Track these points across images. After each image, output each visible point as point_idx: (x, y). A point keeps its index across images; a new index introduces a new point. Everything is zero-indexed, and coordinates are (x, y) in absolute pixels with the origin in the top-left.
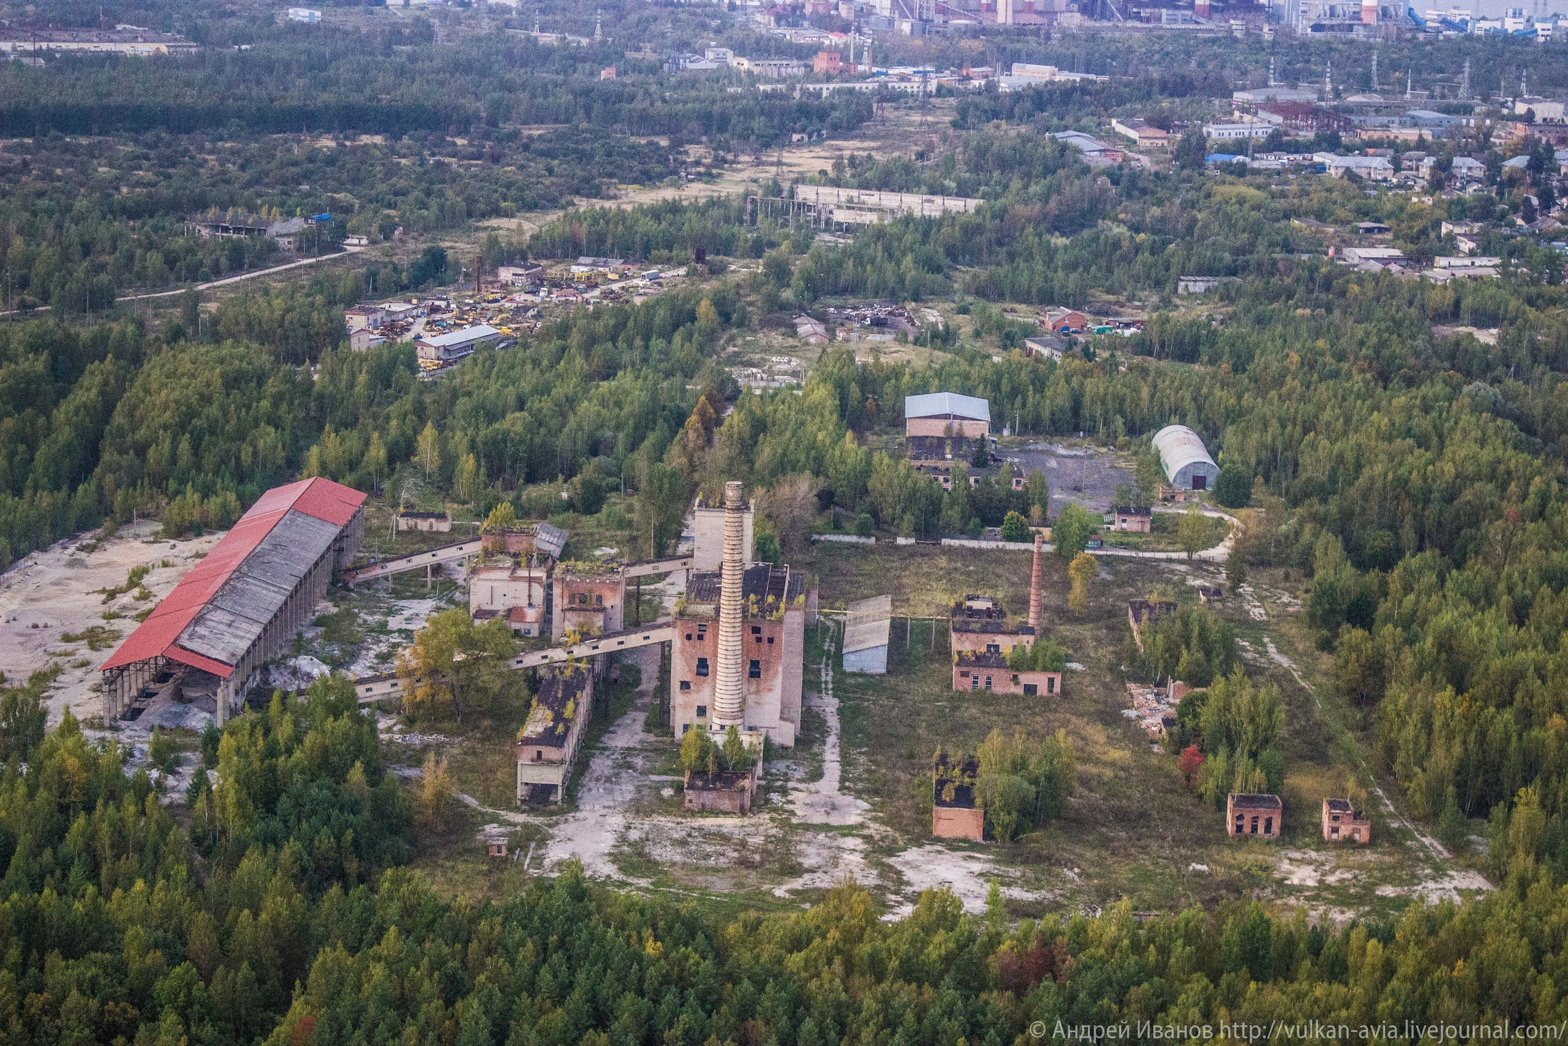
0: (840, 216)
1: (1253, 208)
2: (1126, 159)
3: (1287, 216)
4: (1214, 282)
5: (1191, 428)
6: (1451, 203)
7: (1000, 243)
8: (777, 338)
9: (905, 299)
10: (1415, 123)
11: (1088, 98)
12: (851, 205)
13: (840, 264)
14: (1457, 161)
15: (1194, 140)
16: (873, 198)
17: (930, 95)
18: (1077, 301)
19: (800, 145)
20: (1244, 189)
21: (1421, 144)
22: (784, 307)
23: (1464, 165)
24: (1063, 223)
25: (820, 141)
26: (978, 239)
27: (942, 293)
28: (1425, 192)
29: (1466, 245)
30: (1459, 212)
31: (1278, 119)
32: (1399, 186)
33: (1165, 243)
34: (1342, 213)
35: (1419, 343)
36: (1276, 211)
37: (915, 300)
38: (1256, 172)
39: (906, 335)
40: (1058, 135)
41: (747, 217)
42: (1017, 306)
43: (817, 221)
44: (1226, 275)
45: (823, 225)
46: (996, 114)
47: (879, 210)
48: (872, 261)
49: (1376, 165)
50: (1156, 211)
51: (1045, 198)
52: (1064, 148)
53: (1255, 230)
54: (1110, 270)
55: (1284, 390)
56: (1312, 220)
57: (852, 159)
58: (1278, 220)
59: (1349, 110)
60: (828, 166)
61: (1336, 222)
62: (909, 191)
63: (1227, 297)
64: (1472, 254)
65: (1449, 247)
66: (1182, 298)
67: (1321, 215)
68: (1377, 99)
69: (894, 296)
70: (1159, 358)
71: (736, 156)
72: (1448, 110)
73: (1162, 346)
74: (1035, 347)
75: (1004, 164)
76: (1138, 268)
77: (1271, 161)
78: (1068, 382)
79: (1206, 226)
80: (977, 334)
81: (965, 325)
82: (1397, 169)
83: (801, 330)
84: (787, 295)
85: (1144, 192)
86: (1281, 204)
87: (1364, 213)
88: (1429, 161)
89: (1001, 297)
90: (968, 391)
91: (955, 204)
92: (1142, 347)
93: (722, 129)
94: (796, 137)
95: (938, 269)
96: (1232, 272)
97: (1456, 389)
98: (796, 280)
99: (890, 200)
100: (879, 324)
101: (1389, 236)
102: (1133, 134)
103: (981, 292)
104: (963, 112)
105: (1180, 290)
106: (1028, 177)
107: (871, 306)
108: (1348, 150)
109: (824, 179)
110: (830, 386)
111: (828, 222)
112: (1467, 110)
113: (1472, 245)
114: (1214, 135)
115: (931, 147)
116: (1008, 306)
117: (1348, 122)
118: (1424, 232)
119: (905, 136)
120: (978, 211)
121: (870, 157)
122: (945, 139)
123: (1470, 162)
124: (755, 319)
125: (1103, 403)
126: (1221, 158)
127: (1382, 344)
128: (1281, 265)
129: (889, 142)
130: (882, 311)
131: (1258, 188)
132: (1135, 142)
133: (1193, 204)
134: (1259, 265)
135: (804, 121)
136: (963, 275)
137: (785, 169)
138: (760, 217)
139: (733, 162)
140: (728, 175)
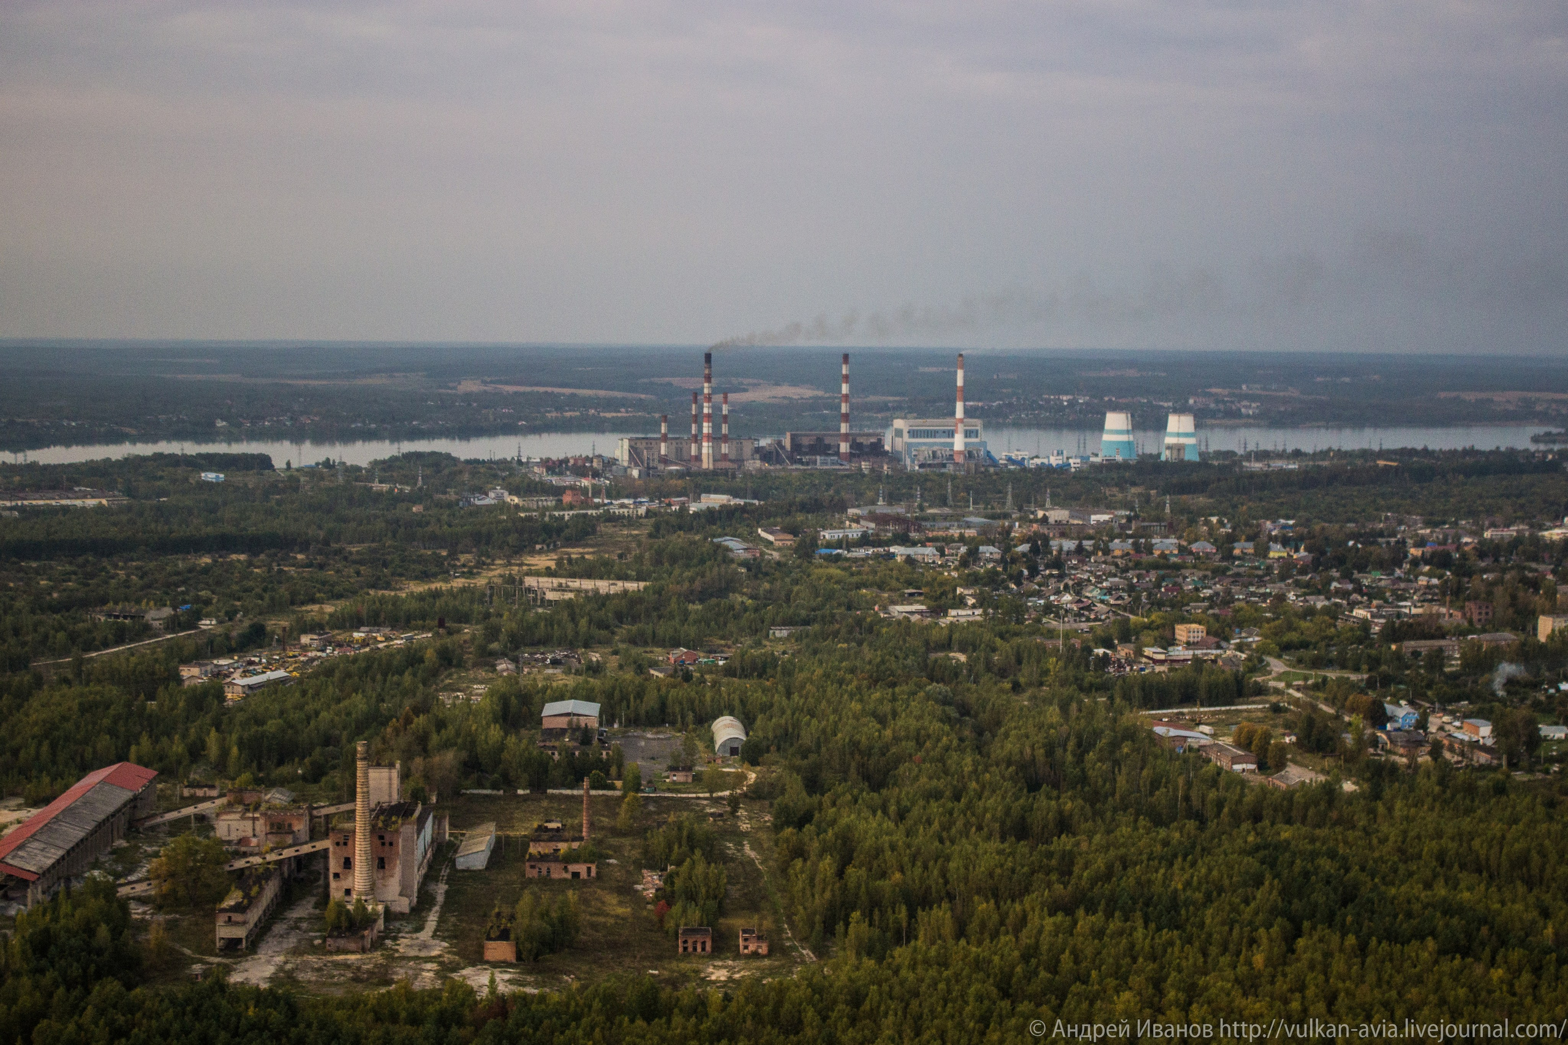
0: (550, 596)
1: (837, 582)
2: (762, 554)
3: (858, 587)
4: (793, 629)
5: (737, 718)
6: (969, 575)
7: (656, 609)
8: (482, 674)
9: (578, 647)
10: (969, 526)
11: (746, 515)
12: (560, 588)
13: (536, 625)
14: (982, 548)
15: (808, 540)
16: (575, 584)
17: (641, 517)
18: (693, 645)
19: (540, 552)
20: (834, 571)
21: (962, 539)
22: (493, 654)
23: (989, 551)
24: (702, 596)
25: (554, 550)
26: (639, 606)
27: (606, 642)
28: (956, 569)
29: (971, 601)
30: (972, 580)
31: (873, 525)
32: (941, 566)
33: (766, 606)
34: (894, 583)
35: (909, 662)
36: (850, 584)
37: (585, 647)
38: (847, 559)
39: (570, 669)
40: (715, 540)
41: (487, 599)
42: (655, 649)
43: (535, 600)
44: (802, 625)
45: (539, 603)
46: (680, 528)
47: (578, 591)
48: (559, 623)
49: (927, 553)
50: (767, 586)
51: (692, 580)
52: (718, 546)
53: (830, 596)
54: (725, 624)
55: (804, 692)
56: (875, 589)
57: (570, 560)
58: (851, 590)
59: (926, 519)
60: (552, 565)
61: (891, 590)
62: (601, 578)
63: (799, 639)
64: (974, 607)
65: (961, 603)
66: (771, 641)
67: (881, 586)
68: (947, 510)
69: (572, 645)
70: (740, 678)
71: (493, 560)
72: (993, 517)
73: (743, 669)
74: (656, 673)
75: (673, 560)
76: (743, 622)
77: (861, 553)
78: (659, 690)
79: (798, 593)
80: (621, 667)
81: (614, 661)
82: (942, 554)
83: (499, 668)
84: (495, 646)
85: (766, 574)
86: (855, 579)
87: (909, 583)
88: (963, 550)
89: (646, 644)
90: (589, 698)
91: (632, 586)
92: (729, 671)
93: (487, 543)
94: (538, 547)
95: (607, 627)
96: (806, 622)
97: (920, 687)
98: (503, 637)
99: (588, 584)
100: (555, 663)
101: (922, 598)
102: (771, 538)
103: (633, 641)
104: (657, 527)
105: (771, 636)
106: (687, 566)
107: (554, 652)
108: (914, 544)
109: (549, 573)
110: (495, 699)
111: (542, 599)
112: (1006, 516)
113: (974, 601)
114: (827, 537)
115: (629, 550)
116: (648, 649)
117: (920, 526)
118: (944, 593)
119: (616, 544)
120: (645, 588)
121: (583, 558)
122: (639, 545)
123: (991, 548)
124: (470, 663)
125: (681, 703)
126: (824, 551)
127: (883, 662)
128: (838, 617)
129: (602, 548)
130: (560, 654)
131: (844, 569)
132: (771, 543)
133: (796, 582)
134: (823, 617)
135: (544, 536)
136: (625, 630)
137: (525, 568)
138: (495, 598)
139: (489, 564)
140: (484, 573)
